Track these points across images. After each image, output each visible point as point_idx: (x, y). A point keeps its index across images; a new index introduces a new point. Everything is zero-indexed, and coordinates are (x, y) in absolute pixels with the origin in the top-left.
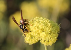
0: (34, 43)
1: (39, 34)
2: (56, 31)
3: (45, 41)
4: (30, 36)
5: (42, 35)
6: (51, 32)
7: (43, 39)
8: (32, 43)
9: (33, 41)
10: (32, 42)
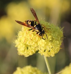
0: (31, 54)
1: (36, 42)
2: (58, 38)
3: (45, 51)
4: (24, 46)
5: (41, 44)
6: (52, 38)
7: (42, 48)
8: (28, 54)
9: (30, 51)
10: (28, 53)
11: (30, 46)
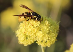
0: (30, 44)
1: (35, 34)
2: (55, 31)
4: (24, 36)
5: (39, 35)
7: (40, 39)
8: (27, 44)
9: (29, 41)
10: (27, 42)
11: (29, 37)
